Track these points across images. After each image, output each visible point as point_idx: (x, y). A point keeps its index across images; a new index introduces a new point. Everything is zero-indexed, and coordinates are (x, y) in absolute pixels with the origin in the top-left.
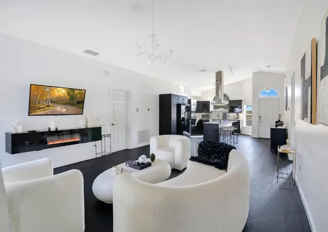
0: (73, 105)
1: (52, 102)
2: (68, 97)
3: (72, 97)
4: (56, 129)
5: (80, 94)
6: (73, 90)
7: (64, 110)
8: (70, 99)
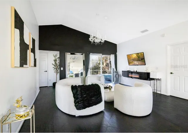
0: (140, 60)
1: (133, 60)
2: (137, 57)
3: (139, 57)
4: (136, 71)
5: (141, 55)
6: (138, 53)
7: (137, 63)
8: (138, 58)
